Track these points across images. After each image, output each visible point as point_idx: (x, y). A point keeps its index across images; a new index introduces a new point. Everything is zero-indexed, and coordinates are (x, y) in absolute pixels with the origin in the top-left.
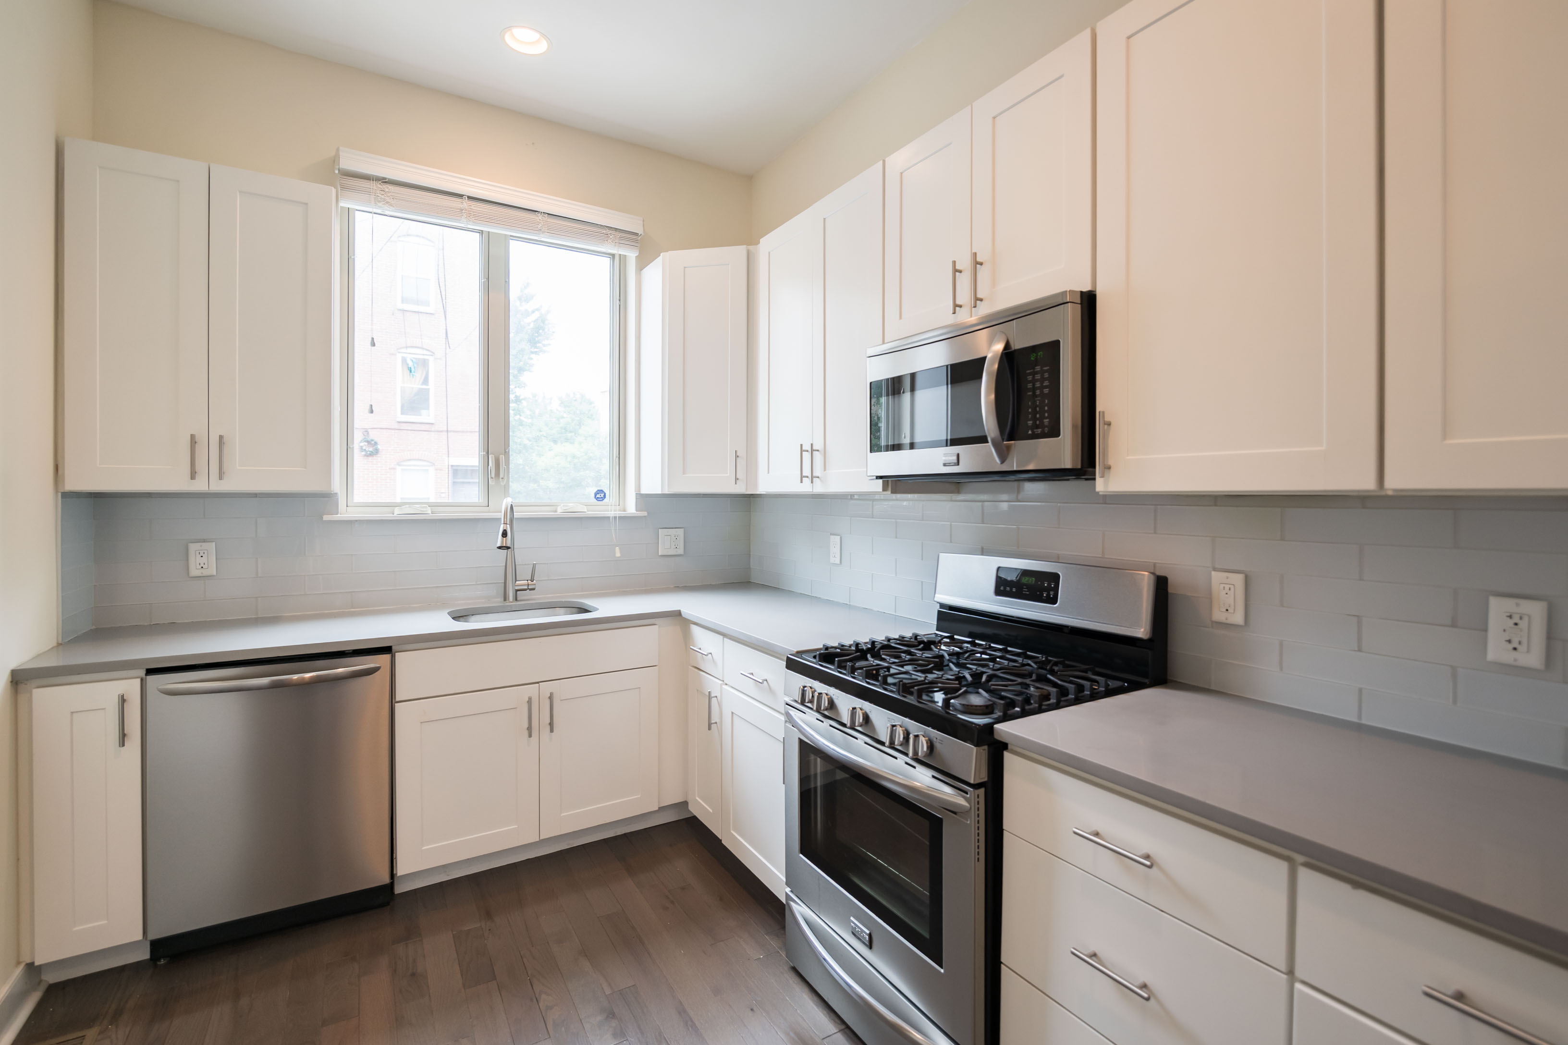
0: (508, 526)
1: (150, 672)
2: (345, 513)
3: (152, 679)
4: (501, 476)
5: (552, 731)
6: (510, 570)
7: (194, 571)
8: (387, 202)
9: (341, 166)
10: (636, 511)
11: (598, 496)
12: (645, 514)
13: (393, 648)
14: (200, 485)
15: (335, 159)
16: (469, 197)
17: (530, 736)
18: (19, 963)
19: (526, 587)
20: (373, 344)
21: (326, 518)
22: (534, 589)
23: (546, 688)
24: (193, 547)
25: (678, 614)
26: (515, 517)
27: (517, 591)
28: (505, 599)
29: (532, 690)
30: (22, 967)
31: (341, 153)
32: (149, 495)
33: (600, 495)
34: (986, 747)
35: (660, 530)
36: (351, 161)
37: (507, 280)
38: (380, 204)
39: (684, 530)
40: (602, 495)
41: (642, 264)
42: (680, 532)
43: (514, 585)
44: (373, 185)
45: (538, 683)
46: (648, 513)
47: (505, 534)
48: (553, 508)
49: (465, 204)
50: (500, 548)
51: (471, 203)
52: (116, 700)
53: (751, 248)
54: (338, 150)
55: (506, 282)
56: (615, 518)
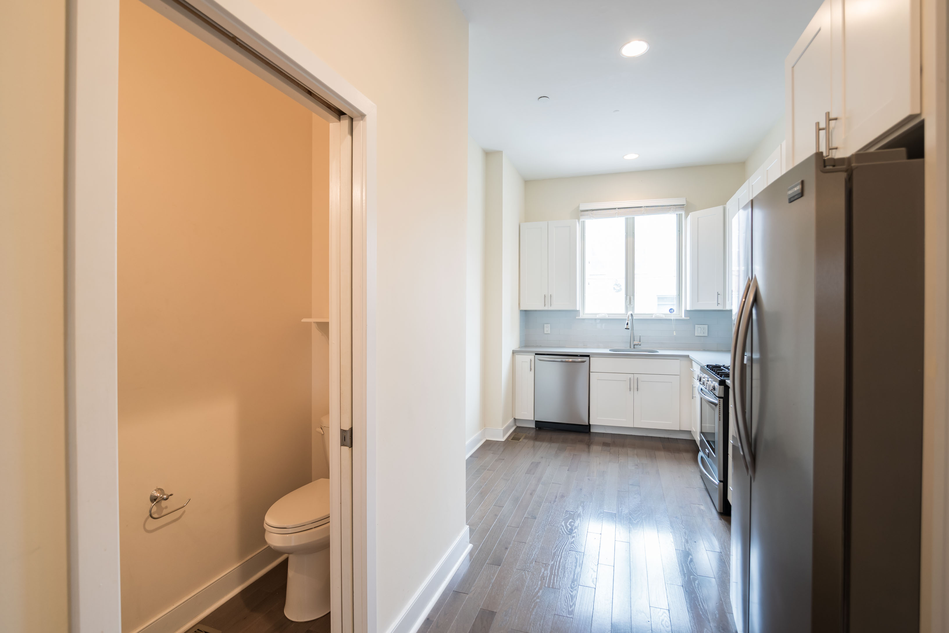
0: (629, 321)
1: (536, 354)
2: (582, 316)
3: (536, 356)
4: (632, 303)
5: (637, 390)
6: (632, 337)
7: (545, 332)
8: (593, 217)
9: (580, 209)
10: (685, 317)
11: (671, 311)
12: (689, 318)
13: (590, 356)
14: (546, 308)
15: (579, 207)
16: (618, 208)
17: (630, 391)
18: (513, 417)
19: (637, 344)
20: (589, 263)
21: (577, 318)
22: (641, 345)
23: (636, 376)
24: (545, 325)
25: (688, 356)
26: (634, 318)
27: (634, 345)
28: (630, 348)
29: (631, 376)
30: (513, 418)
31: (580, 206)
32: (536, 311)
33: (671, 310)
34: (723, 386)
35: (696, 325)
36: (582, 208)
37: (634, 232)
38: (591, 218)
39: (708, 326)
40: (673, 311)
41: (686, 216)
42: (706, 326)
43: (633, 343)
44: (589, 212)
45: (633, 374)
46: (690, 318)
47: (627, 324)
48: (651, 316)
49: (617, 210)
50: (626, 329)
51: (619, 210)
52: (530, 360)
53: (725, 205)
54: (579, 205)
55: (633, 233)
56: (674, 319)
